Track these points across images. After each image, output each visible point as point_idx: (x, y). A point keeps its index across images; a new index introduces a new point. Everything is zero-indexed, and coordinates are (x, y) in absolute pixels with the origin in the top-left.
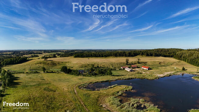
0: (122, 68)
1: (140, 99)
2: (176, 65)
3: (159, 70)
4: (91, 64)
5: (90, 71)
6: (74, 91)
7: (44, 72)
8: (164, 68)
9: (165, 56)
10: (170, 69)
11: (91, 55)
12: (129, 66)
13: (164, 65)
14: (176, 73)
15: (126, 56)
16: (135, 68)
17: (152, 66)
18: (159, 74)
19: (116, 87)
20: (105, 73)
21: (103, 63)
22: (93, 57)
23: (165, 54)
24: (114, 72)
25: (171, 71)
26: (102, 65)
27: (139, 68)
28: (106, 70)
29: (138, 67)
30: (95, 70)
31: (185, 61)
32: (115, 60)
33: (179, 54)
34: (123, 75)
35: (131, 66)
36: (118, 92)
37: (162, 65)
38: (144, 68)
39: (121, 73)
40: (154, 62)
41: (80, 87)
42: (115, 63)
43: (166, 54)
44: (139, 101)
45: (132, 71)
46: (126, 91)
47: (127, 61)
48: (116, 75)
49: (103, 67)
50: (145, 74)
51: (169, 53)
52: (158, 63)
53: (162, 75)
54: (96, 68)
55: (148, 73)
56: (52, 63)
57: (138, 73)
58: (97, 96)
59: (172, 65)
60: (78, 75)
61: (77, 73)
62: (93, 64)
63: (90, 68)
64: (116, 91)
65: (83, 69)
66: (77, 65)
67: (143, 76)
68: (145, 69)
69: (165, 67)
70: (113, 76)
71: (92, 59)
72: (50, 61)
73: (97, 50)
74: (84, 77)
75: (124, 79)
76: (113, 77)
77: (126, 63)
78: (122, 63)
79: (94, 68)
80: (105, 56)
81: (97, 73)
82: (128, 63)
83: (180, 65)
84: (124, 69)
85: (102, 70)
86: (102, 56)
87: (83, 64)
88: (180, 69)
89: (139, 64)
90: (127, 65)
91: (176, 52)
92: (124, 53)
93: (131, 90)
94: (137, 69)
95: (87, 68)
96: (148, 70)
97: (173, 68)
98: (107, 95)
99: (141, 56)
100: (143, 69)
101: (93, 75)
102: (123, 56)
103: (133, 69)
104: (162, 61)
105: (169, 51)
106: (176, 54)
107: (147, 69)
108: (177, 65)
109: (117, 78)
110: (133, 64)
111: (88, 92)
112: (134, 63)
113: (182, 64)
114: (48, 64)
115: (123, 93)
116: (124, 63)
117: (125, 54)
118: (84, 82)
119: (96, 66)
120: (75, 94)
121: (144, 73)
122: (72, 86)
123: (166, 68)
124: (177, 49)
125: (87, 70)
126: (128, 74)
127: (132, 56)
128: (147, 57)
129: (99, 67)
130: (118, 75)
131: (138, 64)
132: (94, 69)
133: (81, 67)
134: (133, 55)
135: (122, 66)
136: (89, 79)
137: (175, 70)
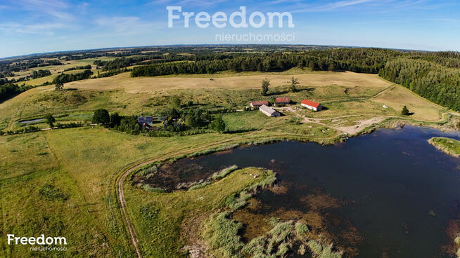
0: (251, 105)
1: (296, 220)
2: (385, 98)
3: (345, 112)
4: (173, 94)
5: (170, 118)
6: (116, 196)
7: (52, 126)
8: (358, 107)
9: (358, 70)
10: (371, 110)
11: (175, 68)
12: (269, 99)
13: (356, 95)
14: (387, 125)
15: (263, 70)
16: (284, 105)
17: (328, 98)
18: (346, 125)
19: (232, 174)
20: (208, 123)
21: (204, 92)
22: (180, 75)
23: (358, 65)
24: (231, 121)
25: (376, 115)
26: (202, 97)
27: (295, 103)
28: (210, 113)
29: (292, 103)
30: (182, 112)
31: (408, 87)
32: (234, 80)
33: (391, 68)
34: (253, 130)
35: (275, 99)
36: (237, 195)
37: (352, 95)
38: (307, 106)
39: (248, 121)
40: (331, 87)
41: (136, 179)
42: (234, 91)
43: (361, 64)
44: (294, 229)
45: (276, 116)
46: (259, 187)
47: (266, 85)
48: (235, 129)
49: (203, 105)
50: (309, 124)
51: (367, 63)
52: (341, 91)
53: (352, 131)
54: (185, 106)
55: (317, 121)
56: (75, 96)
57: (292, 121)
58: (177, 214)
59: (375, 96)
60: (136, 133)
61: (133, 128)
62: (179, 94)
63: (170, 106)
64: (233, 190)
65: (152, 111)
66: (137, 101)
67: (305, 132)
68: (310, 107)
69: (357, 103)
70: (228, 132)
71: (177, 81)
72: (72, 92)
73: (196, 47)
74: (153, 140)
75: (255, 143)
76: (228, 135)
77: (262, 89)
78: (251, 91)
79: (182, 107)
80: (210, 69)
81: (187, 124)
82: (267, 90)
83: (395, 98)
84: (257, 109)
85: (200, 112)
86: (204, 72)
87: (153, 96)
88: (397, 110)
89: (295, 95)
90: (263, 97)
91: (384, 59)
92: (257, 63)
93: (273, 184)
94: (289, 108)
95: (162, 109)
96: (318, 110)
97: (380, 106)
98: (207, 209)
99: (300, 70)
100: (305, 108)
101: (175, 130)
102: (255, 70)
103: (280, 107)
104: (352, 85)
105: (366, 57)
106: (383, 66)
107: (315, 109)
108: (388, 97)
109: (237, 139)
110: (279, 93)
111: (155, 198)
112: (282, 91)
113: (401, 96)
114: (66, 99)
115: (250, 198)
116: (257, 91)
117: (262, 66)
118: (150, 159)
119: (185, 101)
120: (119, 207)
121: (307, 120)
122: (116, 176)
123: (361, 106)
124: (385, 50)
125: (162, 114)
126: (267, 124)
127: (279, 70)
128: (315, 72)
129: (194, 103)
130: (240, 127)
131: (291, 94)
132: (181, 110)
133: (148, 106)
134: (282, 67)
135: (252, 100)
136: (164, 147)
137: (384, 112)
